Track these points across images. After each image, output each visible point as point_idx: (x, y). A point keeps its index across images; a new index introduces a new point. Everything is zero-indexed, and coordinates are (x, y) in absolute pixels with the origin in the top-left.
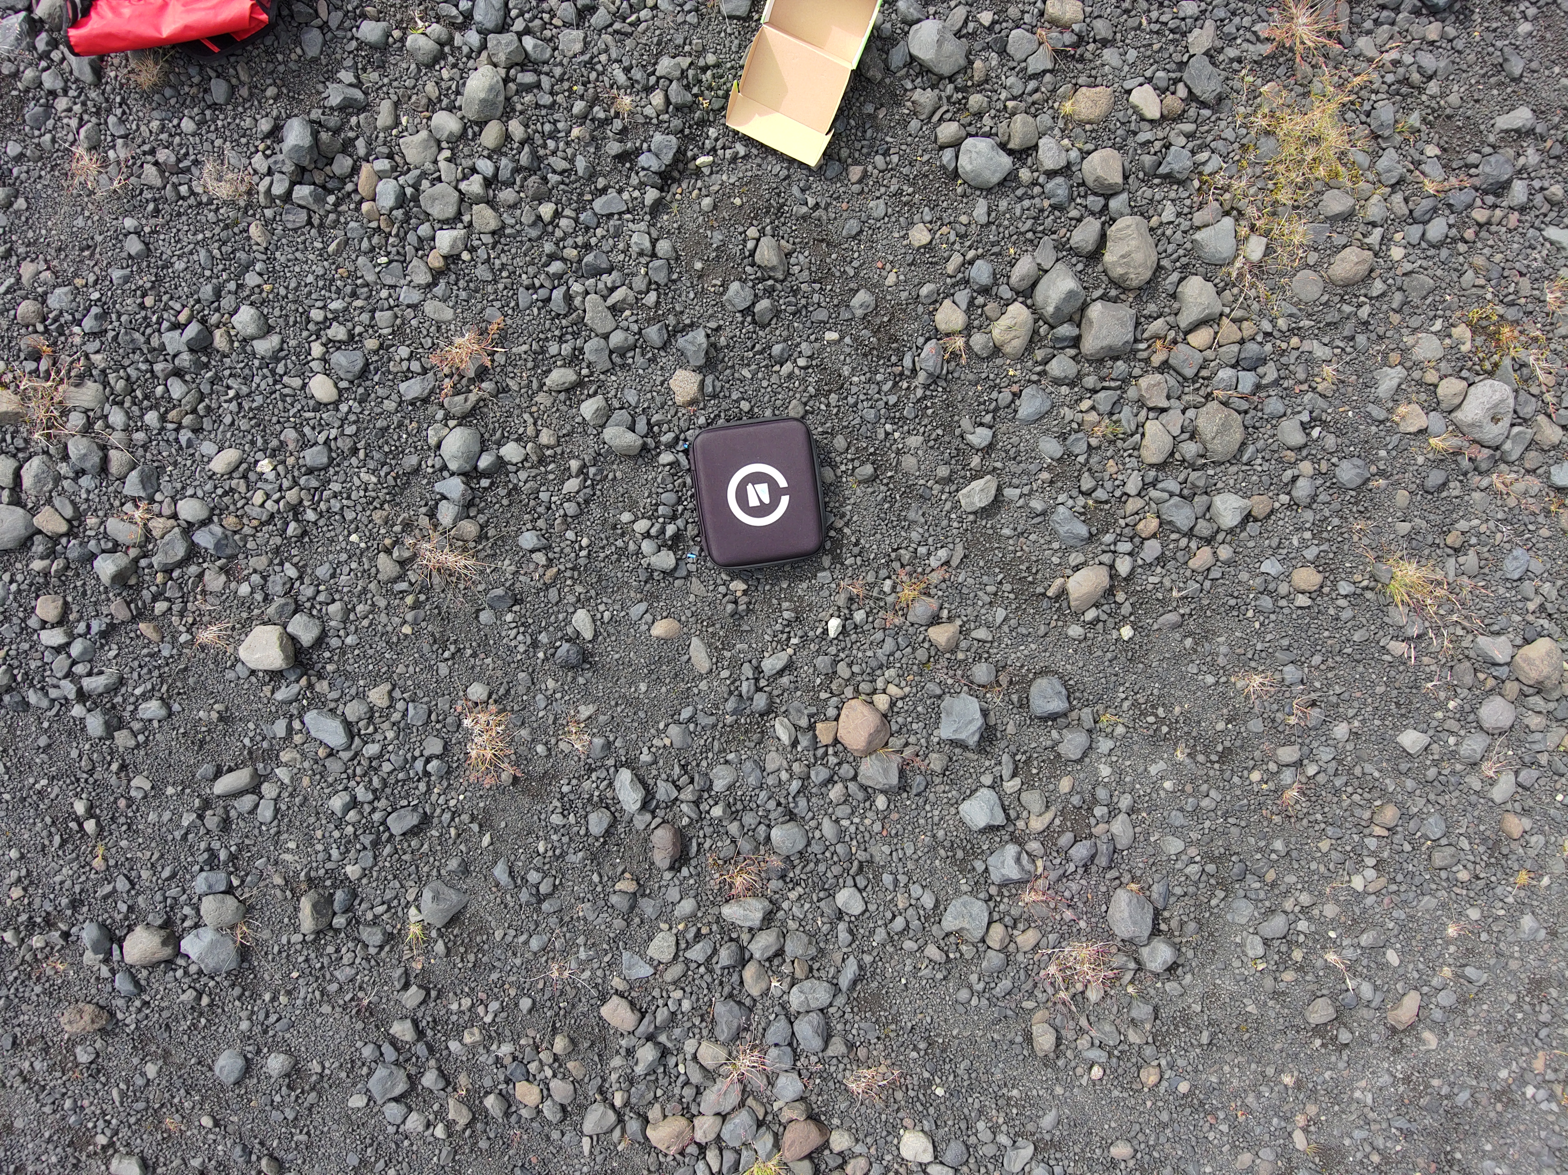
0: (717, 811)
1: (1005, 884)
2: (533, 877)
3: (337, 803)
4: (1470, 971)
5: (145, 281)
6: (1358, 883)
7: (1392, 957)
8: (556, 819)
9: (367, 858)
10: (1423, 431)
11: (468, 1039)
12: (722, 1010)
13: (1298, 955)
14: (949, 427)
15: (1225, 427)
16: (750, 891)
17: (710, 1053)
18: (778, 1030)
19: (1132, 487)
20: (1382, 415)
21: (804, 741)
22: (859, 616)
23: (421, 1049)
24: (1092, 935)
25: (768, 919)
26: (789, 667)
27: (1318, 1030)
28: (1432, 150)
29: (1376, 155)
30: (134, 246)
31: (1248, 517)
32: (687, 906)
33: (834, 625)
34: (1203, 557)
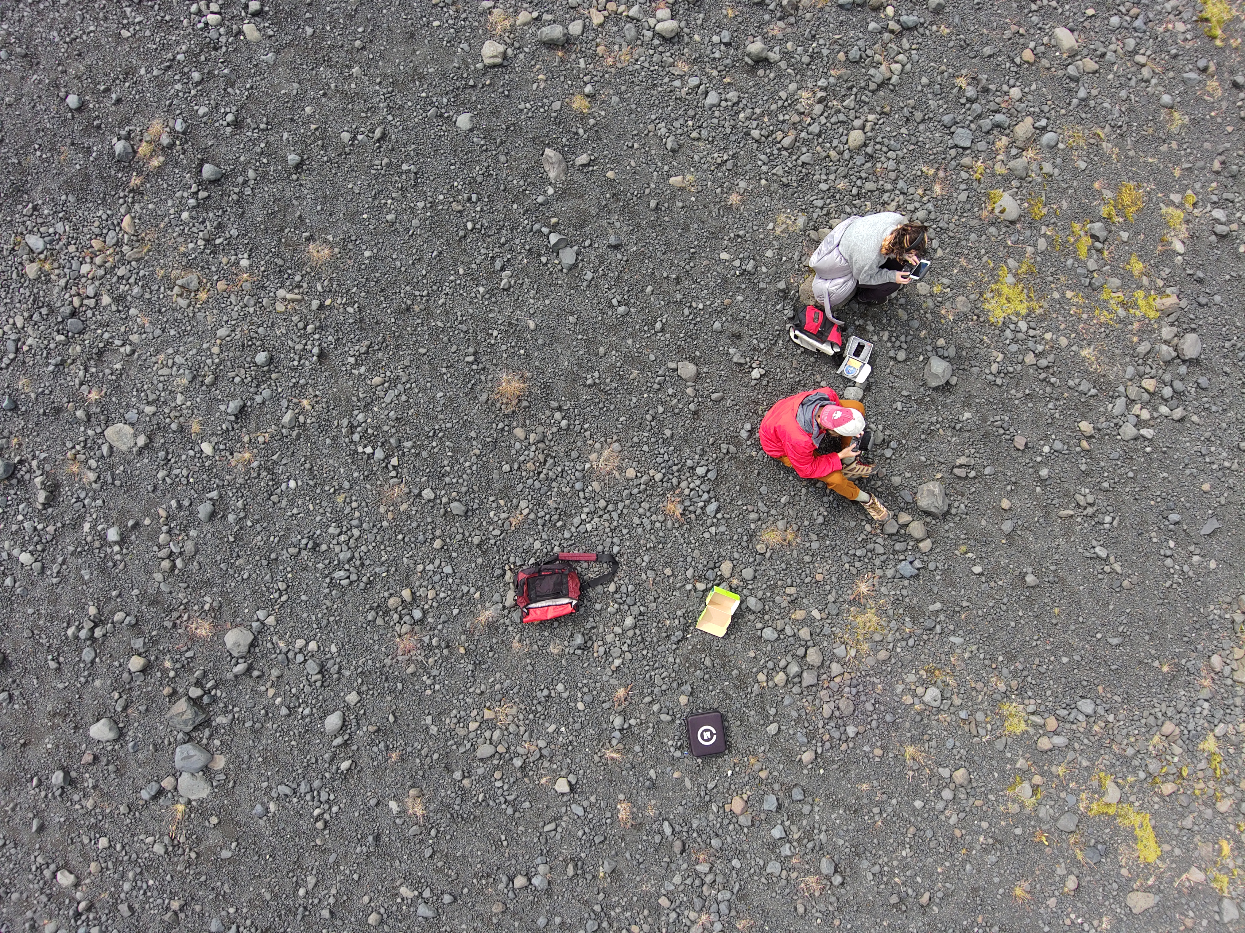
0: (695, 835)
1: (786, 857)
2: (638, 856)
3: (580, 833)
4: (947, 885)
5: (532, 677)
6: (904, 854)
7: (919, 880)
8: (645, 838)
9: (588, 851)
10: (913, 704)
11: (617, 910)
12: (696, 900)
13: (885, 879)
14: (763, 708)
15: (848, 706)
16: (705, 861)
17: (693, 915)
18: (714, 907)
19: (820, 726)
20: (898, 699)
21: (721, 811)
22: (737, 769)
23: (602, 914)
24: (815, 874)
25: (711, 869)
26: (716, 786)
27: (894, 906)
28: (907, 619)
29: (889, 622)
30: (530, 668)
31: (858, 733)
32: (685, 866)
33: (730, 773)
34: (844, 747)
